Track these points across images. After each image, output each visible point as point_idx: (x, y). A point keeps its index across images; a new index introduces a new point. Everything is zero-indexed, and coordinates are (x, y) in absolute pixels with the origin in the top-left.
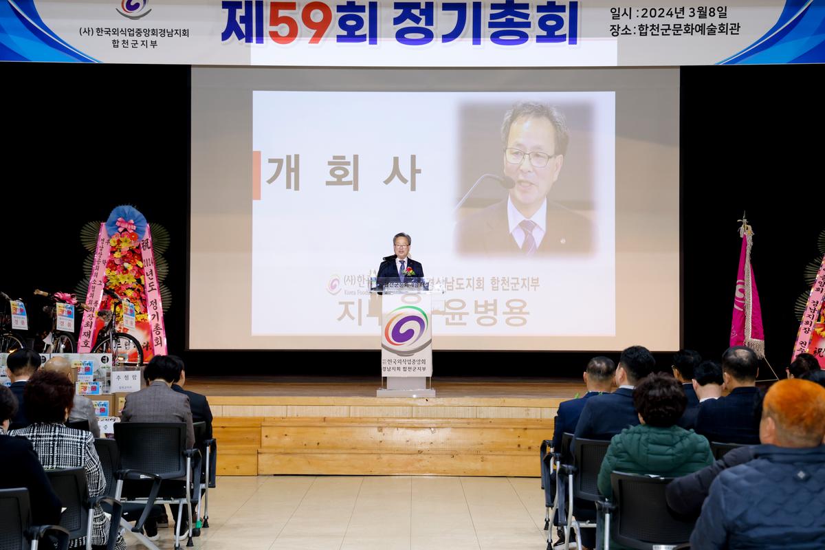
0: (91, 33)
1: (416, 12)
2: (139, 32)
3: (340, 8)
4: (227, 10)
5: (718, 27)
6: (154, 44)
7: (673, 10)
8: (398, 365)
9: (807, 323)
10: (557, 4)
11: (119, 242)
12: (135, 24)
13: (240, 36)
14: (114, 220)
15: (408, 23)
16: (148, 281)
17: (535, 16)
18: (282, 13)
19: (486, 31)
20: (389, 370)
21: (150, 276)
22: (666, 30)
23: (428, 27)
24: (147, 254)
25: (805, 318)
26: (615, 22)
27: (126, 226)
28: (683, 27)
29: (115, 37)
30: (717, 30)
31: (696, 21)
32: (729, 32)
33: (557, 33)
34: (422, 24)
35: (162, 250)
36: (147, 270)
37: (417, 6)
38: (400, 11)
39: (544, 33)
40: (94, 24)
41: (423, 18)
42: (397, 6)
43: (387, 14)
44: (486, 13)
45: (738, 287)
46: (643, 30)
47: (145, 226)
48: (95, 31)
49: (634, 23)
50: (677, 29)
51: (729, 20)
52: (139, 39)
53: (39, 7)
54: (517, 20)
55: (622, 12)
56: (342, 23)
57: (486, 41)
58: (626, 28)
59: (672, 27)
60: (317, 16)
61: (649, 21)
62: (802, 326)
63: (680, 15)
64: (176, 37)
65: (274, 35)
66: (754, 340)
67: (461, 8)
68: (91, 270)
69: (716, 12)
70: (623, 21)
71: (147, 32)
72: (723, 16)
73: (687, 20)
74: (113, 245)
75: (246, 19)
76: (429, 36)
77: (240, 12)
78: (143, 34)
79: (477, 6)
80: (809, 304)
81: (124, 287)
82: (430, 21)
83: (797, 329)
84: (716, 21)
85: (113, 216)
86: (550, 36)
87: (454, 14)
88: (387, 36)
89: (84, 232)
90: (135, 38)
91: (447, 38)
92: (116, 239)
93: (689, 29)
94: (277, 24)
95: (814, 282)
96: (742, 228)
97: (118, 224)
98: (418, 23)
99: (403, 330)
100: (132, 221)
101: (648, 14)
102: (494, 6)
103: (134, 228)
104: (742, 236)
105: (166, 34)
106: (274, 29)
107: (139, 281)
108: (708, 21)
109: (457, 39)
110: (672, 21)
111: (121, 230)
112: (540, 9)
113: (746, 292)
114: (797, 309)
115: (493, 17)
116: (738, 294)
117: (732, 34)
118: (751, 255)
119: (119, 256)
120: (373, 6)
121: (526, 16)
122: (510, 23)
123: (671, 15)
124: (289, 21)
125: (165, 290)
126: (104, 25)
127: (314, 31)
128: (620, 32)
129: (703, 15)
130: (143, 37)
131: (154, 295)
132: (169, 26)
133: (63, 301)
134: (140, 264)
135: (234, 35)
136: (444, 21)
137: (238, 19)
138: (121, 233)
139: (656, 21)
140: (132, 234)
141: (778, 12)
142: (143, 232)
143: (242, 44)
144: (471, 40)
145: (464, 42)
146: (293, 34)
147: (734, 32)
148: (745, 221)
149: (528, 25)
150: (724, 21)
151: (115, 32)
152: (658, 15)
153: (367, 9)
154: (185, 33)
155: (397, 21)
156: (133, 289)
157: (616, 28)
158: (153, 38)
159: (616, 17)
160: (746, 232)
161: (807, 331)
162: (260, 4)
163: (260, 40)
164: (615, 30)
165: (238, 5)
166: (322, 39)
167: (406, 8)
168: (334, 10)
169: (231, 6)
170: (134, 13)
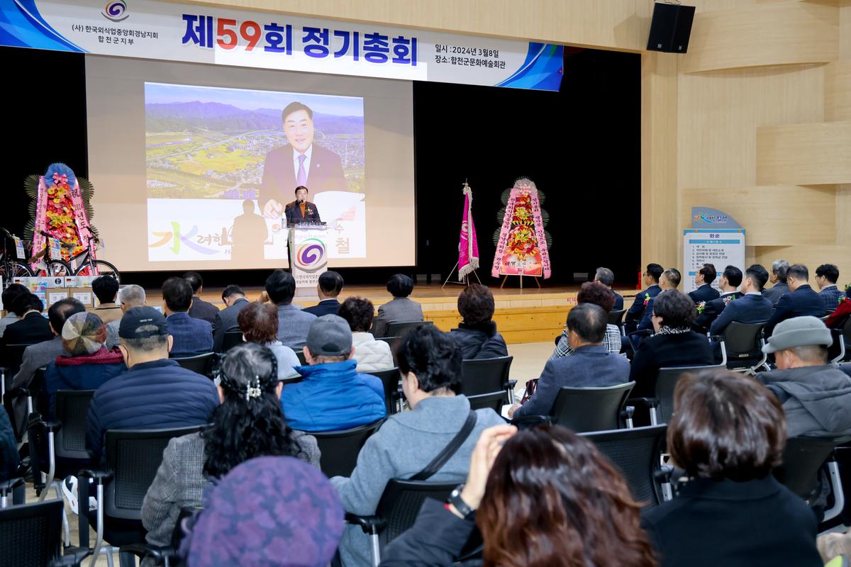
0: (81, 29)
1: (317, 35)
2: (119, 32)
3: (267, 27)
4: (186, 21)
5: (494, 63)
6: (131, 42)
7: (470, 50)
8: (306, 279)
9: (501, 247)
10: (404, 38)
11: (56, 191)
12: (116, 26)
13: (196, 41)
14: (51, 174)
15: (312, 42)
17: (391, 45)
18: (226, 27)
19: (362, 52)
20: (300, 283)
21: (81, 217)
22: (466, 62)
23: (325, 46)
24: (78, 200)
25: (499, 244)
26: (438, 54)
27: (60, 179)
28: (475, 61)
29: (101, 34)
30: (494, 65)
31: (482, 58)
32: (500, 66)
33: (405, 58)
34: (321, 43)
37: (318, 30)
38: (307, 34)
39: (397, 57)
40: (84, 23)
41: (322, 39)
42: (305, 29)
43: (298, 35)
44: (362, 40)
45: (465, 225)
46: (453, 61)
47: (74, 180)
48: (85, 28)
49: (449, 55)
50: (472, 61)
51: (500, 59)
52: (120, 37)
53: (39, 5)
54: (381, 46)
55: (442, 48)
56: (268, 37)
57: (362, 58)
58: (445, 58)
59: (469, 60)
60: (251, 31)
61: (457, 55)
62: (498, 249)
63: (474, 53)
64: (148, 38)
65: (220, 42)
66: (474, 258)
67: (346, 34)
68: (35, 213)
69: (493, 53)
70: (442, 54)
71: (126, 32)
72: (497, 56)
73: (478, 56)
74: (51, 193)
75: (200, 29)
76: (326, 52)
77: (196, 24)
78: (123, 34)
79: (356, 34)
80: (501, 235)
81: (65, 226)
82: (326, 42)
83: (495, 251)
84: (491, 59)
85: (49, 171)
86: (401, 59)
87: (342, 38)
88: (299, 50)
89: (28, 183)
90: (116, 36)
91: (338, 54)
92: (53, 189)
93: (479, 62)
94: (222, 35)
95: (503, 221)
96: (465, 188)
97: (54, 177)
98: (318, 43)
99: (309, 255)
100: (65, 175)
101: (456, 51)
102: (367, 36)
103: (67, 180)
104: (464, 193)
105: (141, 35)
107: (74, 221)
108: (489, 59)
109: (344, 56)
110: (470, 56)
111: (56, 182)
112: (395, 40)
113: (468, 228)
114: (495, 238)
115: (366, 43)
116: (464, 230)
117: (501, 68)
118: (472, 205)
119: (58, 202)
120: (289, 27)
121: (386, 45)
122: (376, 48)
123: (469, 52)
124: (230, 32)
126: (92, 23)
127: (248, 42)
128: (441, 60)
129: (486, 55)
130: (122, 36)
132: (143, 29)
134: (73, 208)
135: (191, 39)
136: (336, 43)
137: (194, 29)
138: (57, 184)
139: (461, 55)
140: (66, 185)
141: (524, 56)
142: (73, 184)
143: (197, 47)
144: (352, 57)
145: (348, 58)
146: (234, 42)
148: (467, 184)
149: (387, 50)
151: (101, 30)
152: (462, 52)
153: (285, 29)
154: (155, 35)
155: (305, 40)
156: (71, 227)
157: (439, 57)
158: (130, 37)
160: (467, 191)
161: (501, 251)
162: (210, 19)
163: (210, 45)
164: (438, 59)
165: (194, 18)
166: (255, 48)
167: (311, 31)
168: (262, 28)
169: (189, 18)
170: (116, 17)
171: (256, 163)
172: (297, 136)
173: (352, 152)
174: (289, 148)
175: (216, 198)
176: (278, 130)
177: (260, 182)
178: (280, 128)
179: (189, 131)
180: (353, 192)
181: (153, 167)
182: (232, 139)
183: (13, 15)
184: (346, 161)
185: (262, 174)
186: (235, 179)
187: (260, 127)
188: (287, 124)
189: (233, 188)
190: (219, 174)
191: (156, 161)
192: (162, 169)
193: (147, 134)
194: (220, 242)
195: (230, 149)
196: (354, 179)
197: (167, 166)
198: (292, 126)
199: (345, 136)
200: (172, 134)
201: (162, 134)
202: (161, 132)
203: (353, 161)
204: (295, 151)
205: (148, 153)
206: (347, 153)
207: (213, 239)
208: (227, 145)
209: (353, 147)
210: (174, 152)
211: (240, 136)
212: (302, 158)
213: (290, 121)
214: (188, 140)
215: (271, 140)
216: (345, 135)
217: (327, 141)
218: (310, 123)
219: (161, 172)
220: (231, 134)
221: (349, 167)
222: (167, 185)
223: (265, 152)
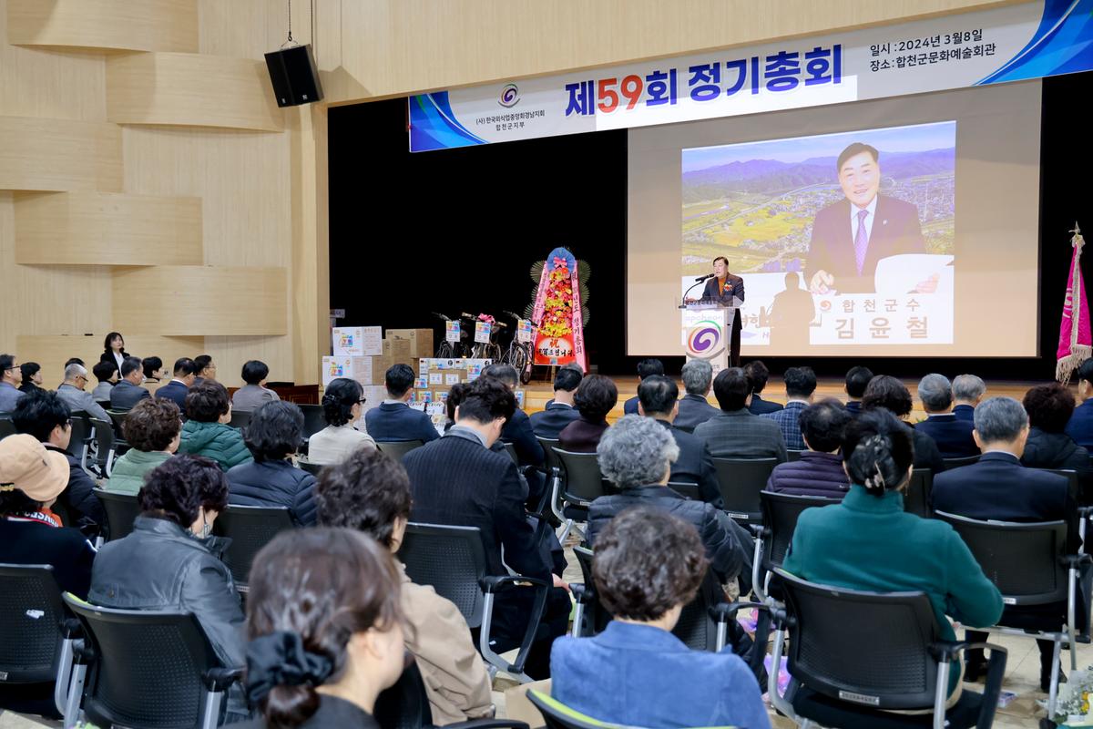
0: (483, 122)
1: (706, 73)
2: (512, 117)
3: (649, 78)
4: (569, 92)
5: (973, 50)
6: (522, 124)
7: (929, 40)
10: (822, 49)
11: (555, 275)
12: (510, 112)
13: (578, 110)
14: (552, 259)
15: (701, 83)
16: (575, 304)
17: (803, 62)
18: (607, 88)
19: (763, 80)
21: (576, 301)
22: (923, 59)
23: (716, 84)
24: (575, 283)
26: (875, 58)
27: (560, 263)
28: (939, 55)
29: (498, 123)
30: (973, 53)
31: (952, 47)
32: (985, 53)
33: (823, 75)
34: (711, 82)
35: (585, 280)
36: (574, 295)
37: (707, 67)
38: (694, 74)
39: (812, 76)
40: (484, 115)
41: (712, 77)
42: (692, 69)
43: (684, 77)
44: (762, 65)
45: (1067, 295)
46: (901, 62)
47: (574, 263)
48: (486, 120)
49: (891, 57)
50: (933, 57)
51: (984, 42)
52: (513, 122)
53: (453, 107)
54: (788, 68)
55: (881, 48)
56: (650, 90)
57: (763, 90)
58: (885, 62)
59: (928, 56)
60: (632, 87)
61: (906, 53)
63: (935, 44)
64: (536, 117)
65: (602, 106)
66: (1081, 345)
67: (742, 64)
68: (536, 297)
69: (972, 36)
70: (882, 57)
71: (518, 116)
72: (978, 38)
73: (943, 47)
74: (551, 277)
75: (582, 97)
76: (717, 91)
77: (578, 92)
78: (515, 118)
79: (755, 60)
81: (556, 309)
82: (717, 79)
84: (971, 44)
85: (551, 256)
86: (817, 77)
87: (737, 69)
88: (685, 96)
89: (533, 269)
90: (510, 121)
91: (731, 91)
92: (553, 274)
93: (945, 56)
94: (603, 98)
96: (1074, 238)
97: (555, 262)
98: (708, 82)
99: (702, 340)
100: (564, 259)
101: (905, 47)
102: (769, 59)
103: (566, 264)
104: (1073, 246)
105: (530, 116)
106: (601, 101)
107: (567, 304)
108: (963, 46)
109: (739, 92)
110: (928, 50)
111: (556, 266)
112: (808, 55)
113: (1072, 300)
115: (768, 68)
116: (1067, 303)
117: (987, 54)
119: (554, 286)
120: (673, 72)
121: (796, 64)
122: (783, 71)
123: (928, 44)
124: (612, 94)
125: (586, 310)
126: (491, 114)
127: (630, 99)
128: (880, 66)
129: (958, 41)
130: (515, 121)
131: (577, 315)
132: (531, 109)
133: (483, 321)
134: (569, 292)
135: (574, 110)
136: (729, 77)
137: (576, 98)
138: (557, 269)
139: (913, 52)
140: (564, 269)
141: (1035, 26)
142: (572, 267)
143: (579, 117)
144: (750, 90)
145: (745, 93)
146: (615, 103)
147: (989, 52)
148: (1078, 231)
149: (798, 71)
150: (979, 43)
151: (498, 118)
152: (915, 46)
153: (669, 76)
154: (542, 113)
155: (692, 82)
157: (876, 63)
158: (521, 120)
159: (876, 53)
160: (1078, 241)
162: (591, 83)
163: (592, 112)
164: (875, 66)
165: (576, 86)
166: (636, 105)
167: (698, 70)
168: (644, 80)
169: (571, 88)
170: (510, 103)
171: (802, 226)
172: (857, 186)
173: (936, 198)
174: (846, 203)
175: (754, 272)
176: (832, 182)
177: (807, 249)
178: (835, 180)
179: (727, 197)
180: (937, 254)
181: (689, 242)
182: (775, 201)
183: (435, 121)
184: (926, 212)
185: (809, 240)
186: (777, 248)
187: (809, 182)
188: (844, 173)
189: (774, 259)
190: (758, 243)
191: (692, 235)
192: (698, 243)
193: (684, 206)
194: (758, 323)
195: (772, 213)
196: (936, 236)
197: (702, 239)
198: (850, 175)
199: (926, 178)
200: (709, 202)
201: (699, 204)
202: (697, 201)
203: (935, 211)
204: (853, 206)
205: (684, 227)
206: (927, 201)
207: (749, 320)
208: (769, 209)
209: (936, 191)
210: (710, 222)
211: (783, 196)
212: (863, 215)
213: (846, 169)
214: (725, 207)
215: (822, 195)
216: (925, 176)
217: (898, 189)
218: (874, 168)
219: (696, 247)
220: (773, 195)
221: (930, 220)
222: (702, 261)
223: (813, 212)
